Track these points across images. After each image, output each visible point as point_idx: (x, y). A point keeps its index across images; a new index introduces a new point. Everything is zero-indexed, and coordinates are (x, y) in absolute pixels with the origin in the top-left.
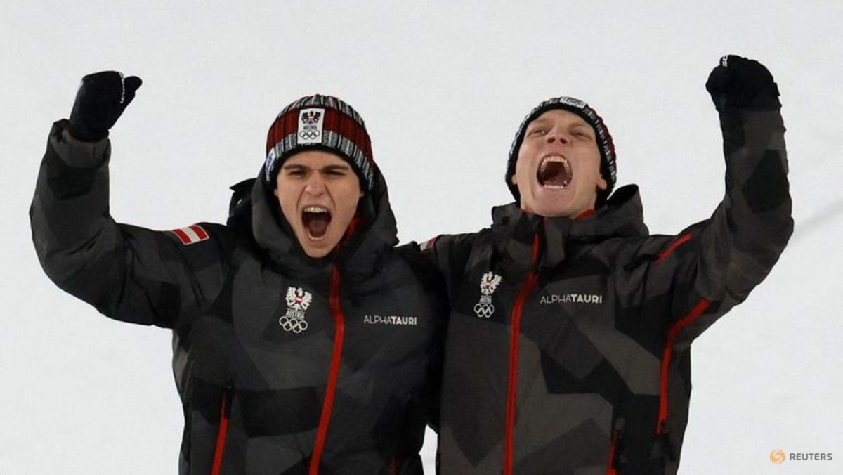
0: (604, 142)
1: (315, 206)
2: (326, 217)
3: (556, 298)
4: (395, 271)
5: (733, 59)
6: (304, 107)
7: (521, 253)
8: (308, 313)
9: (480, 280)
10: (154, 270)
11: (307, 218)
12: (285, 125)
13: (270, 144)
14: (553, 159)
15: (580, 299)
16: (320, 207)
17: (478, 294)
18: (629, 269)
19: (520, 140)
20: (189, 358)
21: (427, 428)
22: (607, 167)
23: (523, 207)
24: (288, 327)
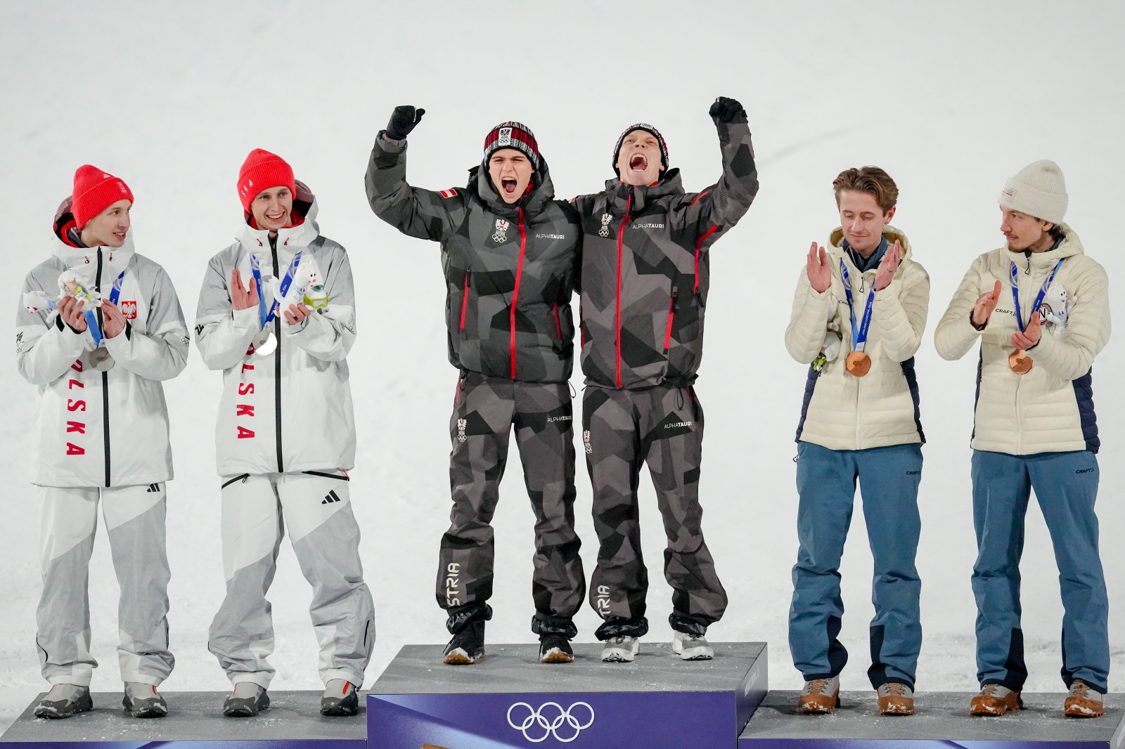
0: (662, 147)
1: (508, 177)
2: (514, 182)
3: (641, 226)
4: (554, 211)
5: (721, 98)
6: (502, 127)
7: (622, 204)
8: (507, 233)
9: (601, 218)
10: (430, 211)
11: (505, 183)
12: (493, 136)
13: (486, 146)
14: (638, 156)
15: (653, 226)
16: (511, 177)
17: (600, 225)
18: (677, 210)
19: (620, 146)
20: (448, 257)
21: (573, 292)
22: (664, 160)
23: (622, 180)
24: (497, 239)
